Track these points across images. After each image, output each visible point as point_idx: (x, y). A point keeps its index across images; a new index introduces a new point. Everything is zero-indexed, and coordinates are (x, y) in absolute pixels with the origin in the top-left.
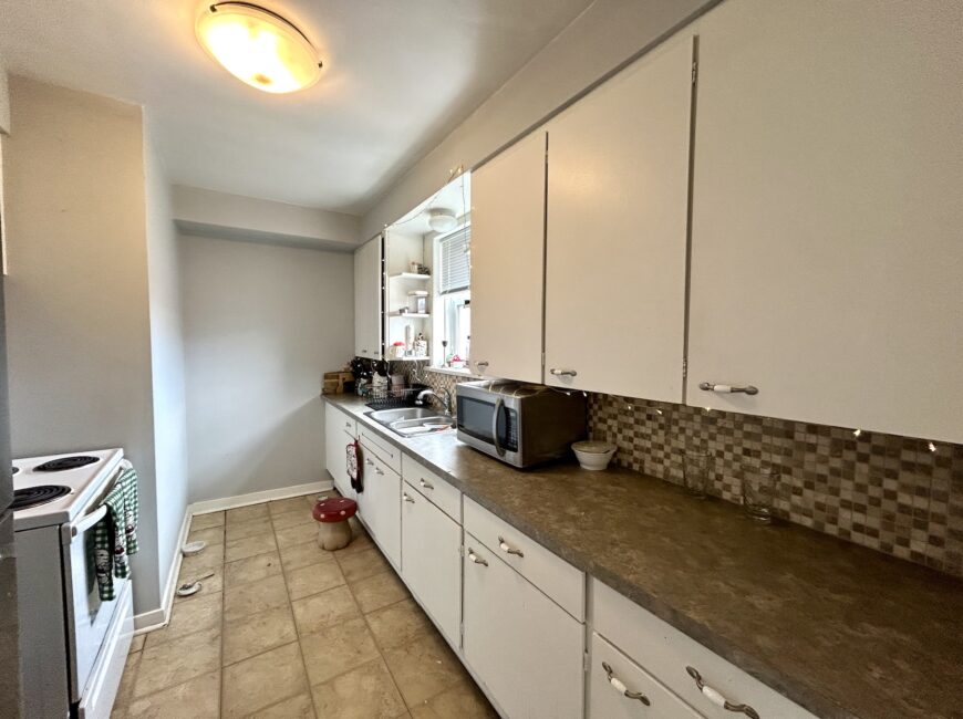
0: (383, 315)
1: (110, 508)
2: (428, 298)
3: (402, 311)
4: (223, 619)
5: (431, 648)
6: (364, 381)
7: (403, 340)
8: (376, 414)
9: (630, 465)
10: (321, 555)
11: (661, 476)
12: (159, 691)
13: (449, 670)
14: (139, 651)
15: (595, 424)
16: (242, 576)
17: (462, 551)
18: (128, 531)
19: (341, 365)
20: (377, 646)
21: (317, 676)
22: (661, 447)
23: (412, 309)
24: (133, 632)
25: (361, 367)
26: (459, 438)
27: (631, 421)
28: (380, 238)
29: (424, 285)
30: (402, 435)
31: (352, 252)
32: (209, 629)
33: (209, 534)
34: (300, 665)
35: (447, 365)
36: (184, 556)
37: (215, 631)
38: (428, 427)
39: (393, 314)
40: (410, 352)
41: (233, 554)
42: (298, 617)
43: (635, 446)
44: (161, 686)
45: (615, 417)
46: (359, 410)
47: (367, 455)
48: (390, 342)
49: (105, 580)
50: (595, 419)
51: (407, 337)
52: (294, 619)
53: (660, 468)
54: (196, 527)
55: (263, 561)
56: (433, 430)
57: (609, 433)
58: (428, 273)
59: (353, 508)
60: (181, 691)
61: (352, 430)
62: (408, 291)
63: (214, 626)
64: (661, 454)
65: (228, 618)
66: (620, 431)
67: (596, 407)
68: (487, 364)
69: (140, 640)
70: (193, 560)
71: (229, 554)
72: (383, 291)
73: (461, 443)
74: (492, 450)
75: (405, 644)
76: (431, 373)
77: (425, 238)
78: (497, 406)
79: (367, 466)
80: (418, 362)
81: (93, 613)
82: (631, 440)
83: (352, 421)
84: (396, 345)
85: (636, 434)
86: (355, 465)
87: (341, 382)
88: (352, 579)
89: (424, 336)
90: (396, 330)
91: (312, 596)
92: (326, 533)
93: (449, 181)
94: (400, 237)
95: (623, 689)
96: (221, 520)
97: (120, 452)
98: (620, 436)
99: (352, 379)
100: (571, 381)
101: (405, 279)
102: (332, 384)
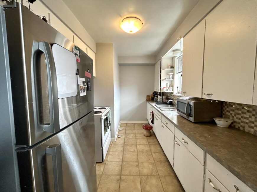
0: (160, 80)
1: (107, 116)
2: (173, 75)
3: (165, 79)
4: (124, 143)
5: (167, 165)
6: (156, 97)
7: (166, 87)
8: (157, 105)
9: (239, 127)
10: (144, 137)
11: (253, 133)
12: (113, 152)
13: (171, 172)
14: (112, 144)
15: (225, 112)
16: (128, 137)
17: (174, 141)
18: (110, 121)
19: (151, 93)
20: (154, 159)
21: (140, 160)
22: (253, 123)
23: (168, 78)
24: (110, 141)
25: (155, 94)
26: (177, 113)
27: (240, 112)
28: (160, 60)
29: (172, 71)
30: (162, 111)
31: (154, 65)
32: (122, 144)
33: (123, 127)
34: (137, 157)
35: (178, 93)
36: (119, 130)
37: (123, 145)
38: (170, 109)
39: (163, 80)
40: (167, 90)
41: (127, 132)
42: (138, 148)
43: (241, 121)
44: (114, 151)
45: (233, 111)
46: (153, 104)
47: (155, 115)
48: (162, 87)
49: (106, 128)
50: (226, 111)
51: (167, 86)
52: (137, 148)
53: (252, 130)
54: (121, 125)
55: (132, 135)
56: (172, 110)
57: (231, 116)
58: (173, 68)
59: (151, 128)
60: (117, 153)
61: (152, 109)
62: (167, 74)
63: (123, 144)
64: (253, 125)
65: (125, 143)
66: (235, 115)
67: (226, 107)
68: (186, 92)
69: (111, 142)
70: (120, 131)
71: (126, 132)
72: (161, 74)
73: (178, 114)
74: (185, 116)
75: (160, 162)
76: (173, 96)
77: (173, 58)
78: (187, 104)
79: (154, 118)
80: (170, 92)
81: (105, 134)
82: (240, 119)
83: (152, 107)
84: (164, 88)
85: (242, 117)
86: (152, 117)
87: (151, 97)
88: (150, 144)
89: (172, 85)
90: (164, 84)
91: (141, 145)
92: (145, 132)
93: (177, 42)
94: (165, 59)
95: (214, 186)
96: (125, 125)
97: (109, 108)
98: (235, 117)
99: (153, 97)
100: (210, 97)
101: (167, 70)
102: (148, 98)
